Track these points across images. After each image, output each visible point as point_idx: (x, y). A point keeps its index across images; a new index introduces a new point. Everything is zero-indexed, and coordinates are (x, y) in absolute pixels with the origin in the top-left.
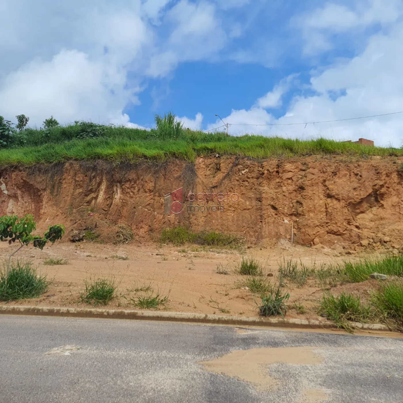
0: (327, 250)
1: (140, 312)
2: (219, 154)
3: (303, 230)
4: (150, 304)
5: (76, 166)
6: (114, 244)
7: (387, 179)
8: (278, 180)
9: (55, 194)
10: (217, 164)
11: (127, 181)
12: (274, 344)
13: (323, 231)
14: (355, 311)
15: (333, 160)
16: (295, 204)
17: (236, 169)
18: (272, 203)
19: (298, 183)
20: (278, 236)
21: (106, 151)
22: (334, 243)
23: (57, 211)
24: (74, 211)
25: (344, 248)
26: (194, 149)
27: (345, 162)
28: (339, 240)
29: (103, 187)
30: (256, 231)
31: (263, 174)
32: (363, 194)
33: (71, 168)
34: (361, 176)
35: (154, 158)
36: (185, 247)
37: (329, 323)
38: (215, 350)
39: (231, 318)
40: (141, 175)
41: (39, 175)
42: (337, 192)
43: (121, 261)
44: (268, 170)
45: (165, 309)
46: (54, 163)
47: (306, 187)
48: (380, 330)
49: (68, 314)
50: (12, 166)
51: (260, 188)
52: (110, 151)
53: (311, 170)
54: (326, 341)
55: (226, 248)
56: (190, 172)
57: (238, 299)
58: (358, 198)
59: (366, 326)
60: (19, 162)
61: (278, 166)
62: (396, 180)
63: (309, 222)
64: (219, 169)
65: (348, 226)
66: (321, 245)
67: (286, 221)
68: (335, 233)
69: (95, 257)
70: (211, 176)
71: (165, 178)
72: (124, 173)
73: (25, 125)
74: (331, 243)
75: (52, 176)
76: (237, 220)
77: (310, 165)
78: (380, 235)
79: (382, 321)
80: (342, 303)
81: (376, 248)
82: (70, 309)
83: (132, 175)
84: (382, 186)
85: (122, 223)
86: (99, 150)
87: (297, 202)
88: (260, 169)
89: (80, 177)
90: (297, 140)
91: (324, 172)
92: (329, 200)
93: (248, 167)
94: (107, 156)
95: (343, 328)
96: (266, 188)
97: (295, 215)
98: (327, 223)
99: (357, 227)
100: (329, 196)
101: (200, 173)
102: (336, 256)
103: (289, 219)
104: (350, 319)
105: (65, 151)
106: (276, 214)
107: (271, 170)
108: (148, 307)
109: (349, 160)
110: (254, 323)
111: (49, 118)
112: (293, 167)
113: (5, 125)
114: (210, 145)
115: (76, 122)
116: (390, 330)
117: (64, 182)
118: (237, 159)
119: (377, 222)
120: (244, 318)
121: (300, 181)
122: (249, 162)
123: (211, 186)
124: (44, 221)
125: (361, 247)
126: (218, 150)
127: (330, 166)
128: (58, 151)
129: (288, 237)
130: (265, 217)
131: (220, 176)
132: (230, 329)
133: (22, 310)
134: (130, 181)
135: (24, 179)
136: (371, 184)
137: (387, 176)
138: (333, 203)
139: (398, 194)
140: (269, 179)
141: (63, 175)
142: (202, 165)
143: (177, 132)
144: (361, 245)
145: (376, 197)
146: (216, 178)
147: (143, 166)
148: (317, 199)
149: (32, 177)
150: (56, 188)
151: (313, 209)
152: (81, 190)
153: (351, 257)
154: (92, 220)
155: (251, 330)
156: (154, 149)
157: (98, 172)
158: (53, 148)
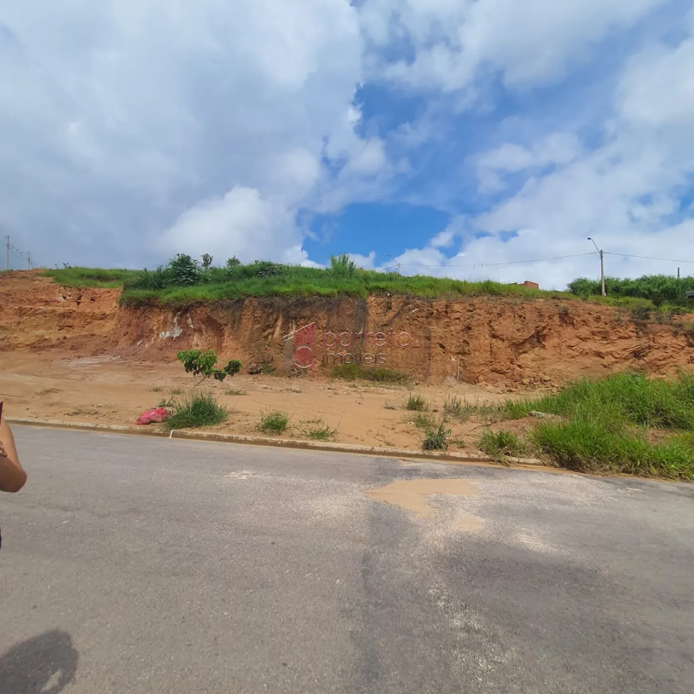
0: (490, 387)
1: (311, 442)
2: (390, 293)
3: (469, 368)
4: (321, 435)
5: (255, 303)
6: (289, 377)
7: (549, 320)
8: (446, 320)
9: (235, 329)
10: (388, 303)
11: (302, 318)
12: (435, 475)
13: (487, 370)
14: (514, 447)
15: (499, 302)
17: (406, 308)
18: (440, 342)
19: (465, 323)
20: (445, 374)
21: (284, 289)
22: (497, 381)
23: (237, 344)
24: (253, 345)
25: (506, 386)
26: (367, 288)
27: (510, 304)
28: (502, 378)
29: (279, 323)
30: (424, 369)
31: (432, 313)
32: (526, 335)
33: (251, 305)
34: (524, 318)
35: (328, 296)
36: (356, 382)
37: (487, 457)
38: (380, 480)
39: (395, 450)
40: (315, 313)
41: (221, 311)
42: (502, 333)
43: (295, 394)
44: (437, 310)
45: (334, 441)
46: (235, 299)
47: (473, 328)
48: (535, 464)
49: (245, 441)
50: (198, 302)
51: (429, 327)
52: (287, 289)
53: (478, 311)
54: (483, 474)
55: (395, 385)
56: (362, 310)
57: (404, 433)
58: (520, 339)
59: (522, 460)
60: (204, 299)
61: (447, 306)
62: (558, 322)
63: (475, 360)
64: (390, 308)
65: (512, 366)
66: (486, 383)
67: (453, 359)
68: (498, 372)
69: (271, 389)
70: (383, 314)
71: (338, 315)
72: (299, 310)
73: (209, 264)
74: (494, 381)
75: (233, 313)
76: (407, 358)
77: (477, 306)
78: (540, 374)
79: (537, 457)
80: (500, 438)
81: (536, 387)
82: (247, 437)
83: (307, 312)
84: (544, 328)
86: (276, 288)
87: (464, 341)
88: (430, 309)
89: (258, 313)
90: (465, 281)
91: (490, 314)
92: (494, 340)
93: (418, 306)
94: (284, 293)
95: (500, 462)
96: (434, 327)
97: (462, 354)
98: (491, 362)
99: (519, 366)
100: (494, 336)
101: (372, 311)
102: (499, 393)
103: (455, 357)
104: (507, 454)
105: (245, 289)
106: (444, 353)
107: (440, 310)
108: (318, 439)
109: (514, 302)
110: (417, 456)
111: (231, 257)
112: (461, 308)
114: (382, 285)
115: (256, 262)
116: (545, 465)
117: (244, 317)
118: (408, 298)
119: (539, 362)
120: (408, 451)
121: (467, 321)
122: (419, 302)
123: (382, 324)
124: (226, 354)
125: (522, 385)
126: (389, 289)
127: (496, 307)
128: (238, 288)
129: (455, 374)
130: (433, 354)
131: (391, 314)
132: (394, 461)
134: (304, 318)
135: (208, 314)
136: (535, 326)
137: (550, 318)
138: (497, 343)
139: (560, 335)
140: (438, 318)
141: (243, 311)
142: (374, 304)
143: (351, 271)
144: (523, 384)
145: (539, 338)
146: (387, 317)
147: (317, 304)
148: (483, 339)
149: (216, 312)
150: (237, 323)
151: (479, 348)
152: (259, 326)
153: (513, 395)
154: (269, 354)
155: (414, 462)
156: (328, 288)
157: (276, 308)
158: (235, 286)
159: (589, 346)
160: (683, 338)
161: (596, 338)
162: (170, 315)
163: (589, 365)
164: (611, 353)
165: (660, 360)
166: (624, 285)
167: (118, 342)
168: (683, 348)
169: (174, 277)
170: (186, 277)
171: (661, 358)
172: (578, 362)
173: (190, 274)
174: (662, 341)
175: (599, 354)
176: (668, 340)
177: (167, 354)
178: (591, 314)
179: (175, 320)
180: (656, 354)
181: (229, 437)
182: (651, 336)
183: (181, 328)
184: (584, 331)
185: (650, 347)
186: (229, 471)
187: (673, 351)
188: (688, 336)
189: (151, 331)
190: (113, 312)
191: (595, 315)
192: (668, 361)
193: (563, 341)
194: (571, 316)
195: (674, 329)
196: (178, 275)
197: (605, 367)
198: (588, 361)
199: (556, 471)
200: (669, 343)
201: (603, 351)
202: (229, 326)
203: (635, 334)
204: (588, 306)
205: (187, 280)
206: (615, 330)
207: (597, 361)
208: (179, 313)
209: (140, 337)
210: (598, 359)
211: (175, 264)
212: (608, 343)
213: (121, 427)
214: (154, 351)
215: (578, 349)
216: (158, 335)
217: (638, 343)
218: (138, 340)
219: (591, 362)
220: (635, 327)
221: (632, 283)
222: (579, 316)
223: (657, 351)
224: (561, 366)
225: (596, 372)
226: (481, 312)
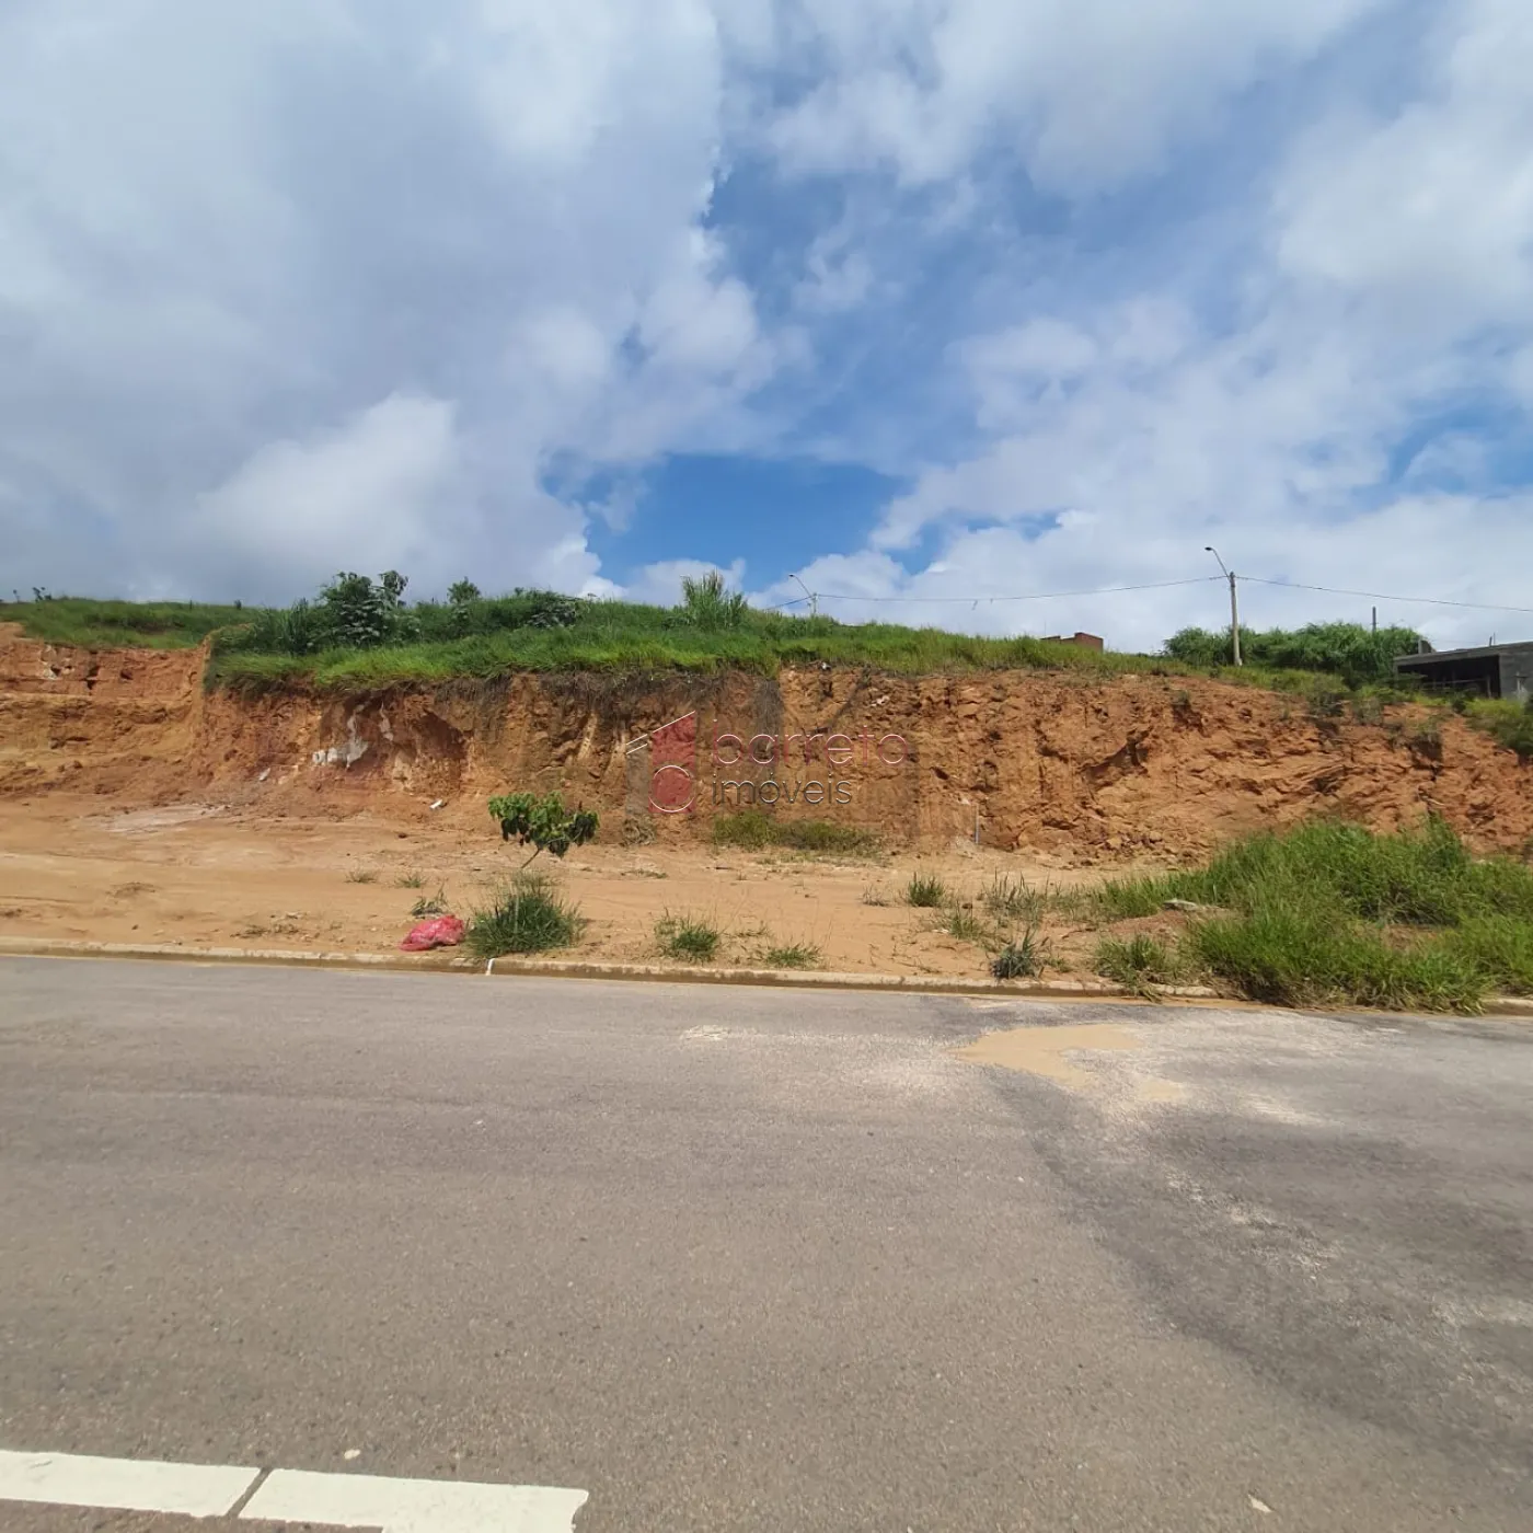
0: (1043, 857)
1: (772, 971)
2: (828, 663)
3: (999, 819)
4: (792, 958)
5: (536, 684)
6: (622, 845)
7: (1153, 719)
8: (948, 719)
9: (491, 741)
10: (824, 684)
11: (641, 717)
12: (1050, 1021)
13: (1034, 822)
14: (1159, 968)
15: (1052, 681)
16: (981, 768)
17: (864, 693)
18: (938, 765)
19: (987, 726)
20: (950, 831)
21: (598, 655)
22: (1056, 845)
23: (497, 776)
24: (533, 776)
25: (1075, 853)
26: (777, 653)
27: (1075, 685)
28: (1065, 837)
29: (591, 728)
30: (906, 821)
31: (919, 705)
32: (1111, 749)
33: (524, 688)
34: (1106, 714)
35: (696, 669)
36: (767, 852)
37: (1117, 986)
38: (958, 1033)
39: (946, 982)
40: (671, 705)
41: (458, 703)
42: (1062, 744)
44: (929, 699)
45: (823, 968)
46: (490, 676)
47: (1003, 734)
48: (1203, 996)
49: (647, 976)
50: (406, 683)
51: (913, 733)
52: (606, 655)
53: (1012, 701)
54: (1129, 1016)
55: (850, 856)
56: (768, 699)
57: (940, 950)
58: (1099, 757)
59: (1180, 990)
60: (418, 675)
61: (949, 691)
62: (1171, 724)
63: (1011, 802)
64: (828, 694)
65: (1083, 811)
66: (1033, 848)
67: (965, 801)
68: (1058, 825)
69: (600, 872)
70: (814, 708)
71: (718, 710)
72: (634, 699)
73: (399, 594)
74: (1050, 844)
75: (485, 707)
76: (870, 799)
77: (1010, 690)
78: (1141, 827)
79: (1204, 983)
80: (1136, 952)
81: (1136, 853)
82: (650, 967)
83: (651, 704)
84: (1145, 734)
85: (633, 803)
86: (580, 652)
87: (987, 763)
88: (914, 696)
89: (543, 707)
90: (978, 637)
91: (1036, 705)
92: (1047, 760)
93: (888, 691)
94: (599, 664)
95: (1141, 994)
96: (923, 734)
97: (983, 790)
98: (1043, 805)
99: (1099, 812)
100: (1047, 752)
101: (791, 701)
102: (1065, 868)
103: (970, 796)
104: (1152, 980)
105: (510, 654)
106: (945, 788)
107: (936, 700)
108: (790, 965)
109: (1083, 683)
110: (988, 990)
111: (459, 581)
112: (978, 694)
113: (373, 597)
114: (809, 644)
115: (518, 591)
116: (1221, 996)
117: (510, 716)
118: (865, 673)
119: (1136, 804)
120: (970, 982)
121: (992, 721)
122: (890, 682)
123: (815, 728)
124: (471, 797)
125: (1107, 852)
126: (824, 654)
127: (1048, 693)
128: (497, 653)
129: (970, 832)
130: (924, 791)
131: (832, 707)
132: (957, 1000)
133: (562, 968)
134: (647, 716)
135: (430, 709)
136: (1126, 730)
137: (1155, 715)
138: (1055, 766)
139: (1174, 750)
140: (930, 715)
141: (508, 702)
142: (793, 685)
143: (735, 615)
144: (1108, 847)
145: (1134, 755)
146: (823, 712)
147: (674, 687)
148: (1023, 756)
149: (445, 705)
150: (493, 728)
151: (1016, 777)
152: (544, 734)
153: (1094, 870)
154: (572, 796)
155: (995, 1001)
156: (695, 650)
157: (582, 697)
158: (487, 646)
159: (1231, 769)
160: (1405, 752)
161: (1245, 753)
162: (339, 712)
163: (1231, 808)
164: (1273, 784)
165: (1365, 796)
166: (1275, 643)
167: (211, 774)
168: (1405, 771)
169: (335, 625)
170: (363, 626)
171: (1366, 792)
172: (1211, 802)
173: (372, 618)
174: (1368, 758)
175: (1251, 786)
176: (1377, 756)
177: (332, 798)
178: (1231, 706)
179: (351, 723)
180: (1359, 784)
181: (613, 969)
182: (1347, 749)
183: (364, 740)
184: (1220, 740)
185: (1346, 771)
186: (684, 1027)
187: (1389, 778)
188: (1414, 748)
189: (293, 748)
190: (183, 703)
191: (1241, 708)
192: (1380, 796)
193: (1182, 759)
194: (1195, 710)
195: (1388, 735)
196: (345, 620)
197: (1263, 810)
198: (1231, 800)
199: (1243, 1005)
200: (1380, 761)
201: (1259, 779)
202: (478, 736)
203: (1316, 745)
204: (1225, 689)
205: (366, 632)
206: (1280, 738)
207: (1247, 800)
208: (361, 708)
209: (265, 762)
210: (1249, 795)
211: (333, 596)
212: (1268, 764)
213: (378, 958)
214: (302, 793)
215: (1211, 775)
216: (309, 757)
217: (1325, 762)
218: (261, 768)
219: (1235, 801)
220: (1317, 730)
221: (1290, 638)
222: (1210, 710)
223: (1358, 777)
224: (1180, 811)
225: (1244, 821)
226: (1020, 702)
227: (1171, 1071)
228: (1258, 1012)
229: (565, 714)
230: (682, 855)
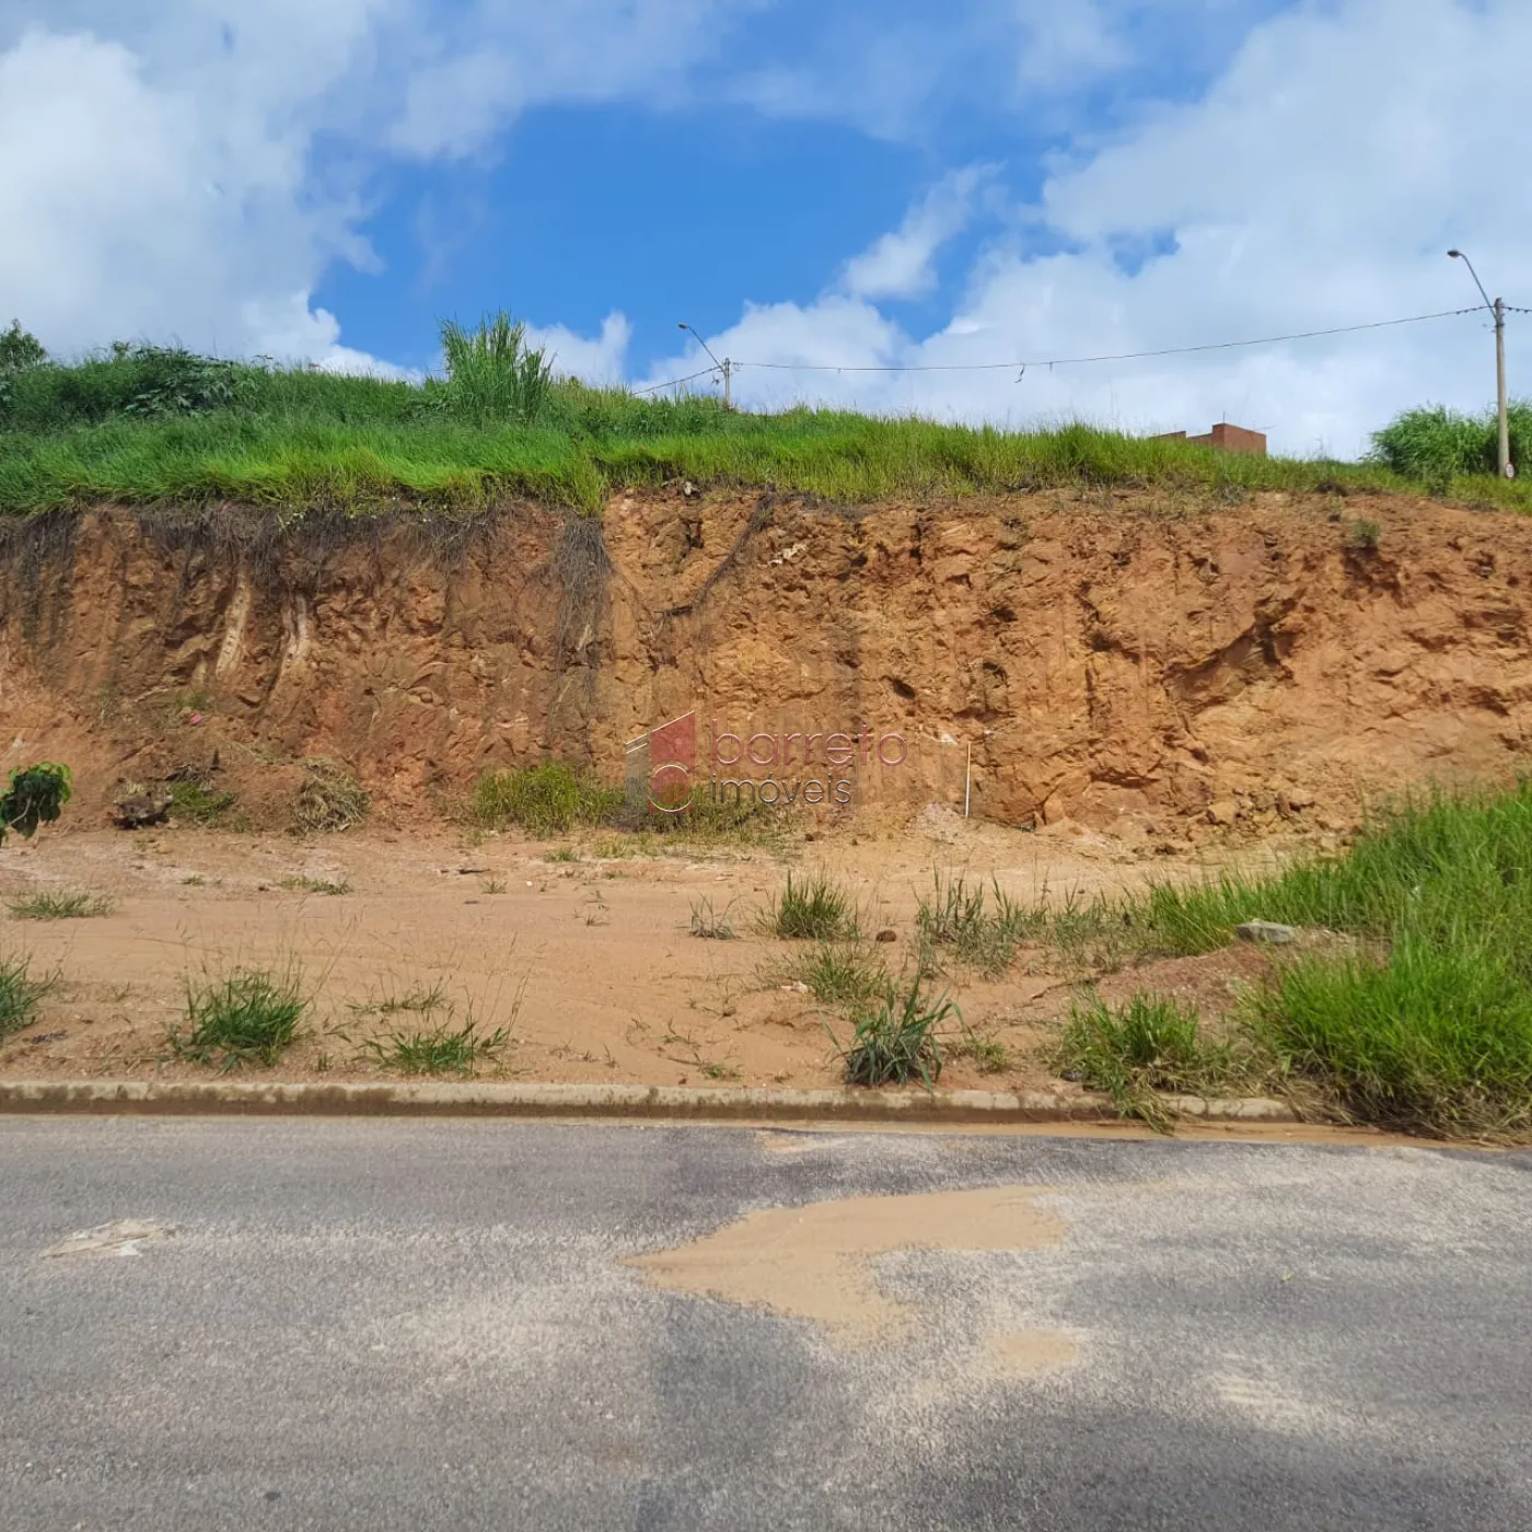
0: (1089, 839)
1: (402, 1088)
2: (695, 482)
3: (1007, 769)
4: (443, 1056)
5: (127, 525)
6: (292, 832)
7: (1307, 577)
8: (917, 584)
9: (44, 639)
10: (687, 523)
11: (336, 588)
12: (898, 1181)
13: (1077, 773)
14: (1183, 1056)
15: (1118, 508)
17: (759, 540)
18: (896, 672)
19: (988, 595)
20: (917, 794)
21: (246, 468)
22: (1115, 816)
23: (57, 706)
24: (126, 704)
25: (1149, 832)
26: (600, 464)
27: (1160, 515)
28: (1133, 803)
29: (239, 610)
31: (862, 560)
32: (1223, 634)
33: (106, 534)
34: (1214, 568)
35: (442, 496)
36: (574, 839)
37: (1089, 1100)
38: (686, 1213)
39: (742, 1096)
40: (393, 565)
42: (1130, 628)
43: (318, 899)
44: (880, 547)
45: (498, 1075)
46: (35, 512)
47: (1017, 611)
48: (1265, 1118)
49: (121, 1104)
51: (852, 613)
52: (263, 469)
53: (1037, 546)
55: (726, 843)
56: (583, 553)
57: (771, 1026)
58: (1201, 650)
59: (1217, 1107)
61: (918, 531)
62: (1339, 582)
63: (1029, 738)
64: (695, 542)
65: (1168, 753)
66: (1073, 824)
67: (946, 738)
68: (1119, 779)
69: (218, 883)
70: (668, 569)
71: (487, 576)
72: (321, 553)
74: (1104, 815)
75: (30, 568)
77: (1034, 526)
78: (1277, 782)
79: (1272, 1089)
80: (1135, 1029)
81: (1263, 830)
82: (128, 1085)
83: (356, 565)
84: (1289, 605)
85: (322, 753)
86: (214, 464)
87: (987, 665)
88: (852, 542)
89: (144, 571)
90: (986, 430)
91: (1083, 555)
92: (1100, 658)
93: (805, 533)
94: (252, 486)
95: (1137, 1116)
96: (872, 614)
97: (979, 716)
98: (1092, 742)
99: (1198, 755)
100: (1101, 643)
101: (625, 557)
102: (1123, 860)
103: (955, 727)
104: (1163, 1085)
105: (77, 468)
106: (911, 713)
107: (892, 548)
108: (433, 1070)
109: (1173, 508)
110: (825, 1112)
112: (973, 536)
114: (661, 448)
116: (1300, 1118)
117: (79, 589)
118: (764, 502)
119: (1269, 737)
120: (790, 1095)
121: (998, 587)
122: (808, 517)
123: (668, 606)
125: (1209, 828)
126: (691, 466)
127: (1105, 530)
128: (47, 466)
129: (954, 796)
130: (870, 721)
132: (741, 1137)
134: (345, 586)
136: (1252, 597)
137: (1309, 568)
138: (1114, 669)
139: (1345, 634)
140: (884, 579)
141: (75, 563)
142: (631, 527)
143: (530, 396)
144: (1212, 821)
145: (1269, 644)
146: (686, 578)
147: (399, 529)
148: (1056, 652)
150: (46, 613)
151: (1042, 690)
152: (149, 624)
153: (1175, 863)
154: (201, 742)
155: (817, 1135)
156: (439, 460)
157: (218, 550)
158: (28, 454)
159: (1456, 668)
161: (1478, 637)
163: (1451, 742)
164: (1530, 695)
172: (1413, 731)
175: (1488, 700)
178: (1457, 548)
181: (47, 1093)
184: (1434, 613)
186: (59, 1230)
191: (1474, 551)
193: (1360, 650)
194: (1386, 558)
197: (1510, 745)
198: (1450, 726)
199: (1346, 1138)
201: (1503, 685)
204: (1450, 517)
207: (1479, 725)
210: (1486, 716)
212: (1521, 656)
215: (1414, 681)
219: (1460, 727)
222: (1415, 555)
224: (1354, 750)
225: (1476, 765)
226: (1051, 550)
227: (1084, 1302)
228: (1362, 1149)
229: (188, 584)
230: (407, 850)
